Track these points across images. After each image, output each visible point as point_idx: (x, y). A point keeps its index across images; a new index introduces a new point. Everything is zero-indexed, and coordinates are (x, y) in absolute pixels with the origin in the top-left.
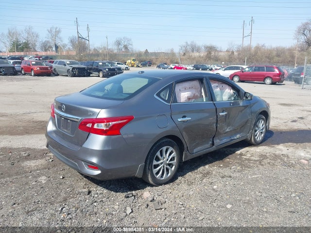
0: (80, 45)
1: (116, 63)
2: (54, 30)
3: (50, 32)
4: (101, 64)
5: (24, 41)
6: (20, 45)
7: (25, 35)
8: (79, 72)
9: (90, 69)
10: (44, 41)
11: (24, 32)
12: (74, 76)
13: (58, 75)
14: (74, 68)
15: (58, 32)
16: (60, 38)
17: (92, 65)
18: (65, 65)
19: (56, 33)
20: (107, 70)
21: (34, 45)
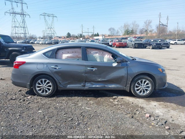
0: (162, 29)
1: (177, 40)
2: (148, 22)
3: (145, 23)
4: (152, 41)
5: (131, 29)
6: (129, 31)
7: (132, 26)
8: (138, 46)
9: (146, 44)
10: (141, 29)
11: (132, 24)
12: (135, 48)
13: (128, 47)
14: (135, 44)
15: (150, 22)
16: (151, 26)
17: (148, 42)
18: (132, 42)
19: (148, 23)
20: (155, 44)
21: (136, 31)
